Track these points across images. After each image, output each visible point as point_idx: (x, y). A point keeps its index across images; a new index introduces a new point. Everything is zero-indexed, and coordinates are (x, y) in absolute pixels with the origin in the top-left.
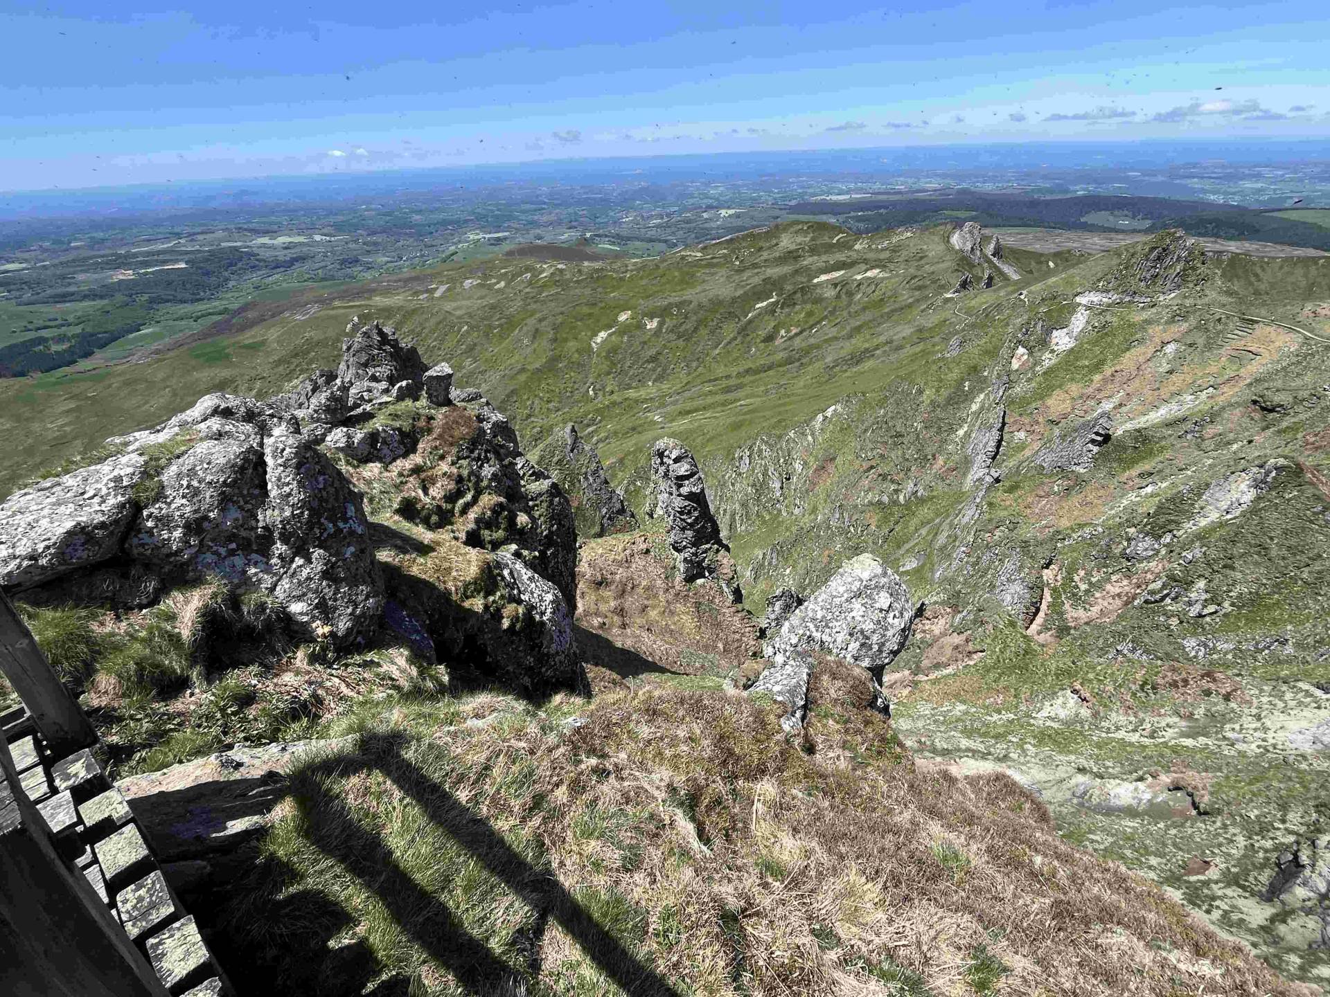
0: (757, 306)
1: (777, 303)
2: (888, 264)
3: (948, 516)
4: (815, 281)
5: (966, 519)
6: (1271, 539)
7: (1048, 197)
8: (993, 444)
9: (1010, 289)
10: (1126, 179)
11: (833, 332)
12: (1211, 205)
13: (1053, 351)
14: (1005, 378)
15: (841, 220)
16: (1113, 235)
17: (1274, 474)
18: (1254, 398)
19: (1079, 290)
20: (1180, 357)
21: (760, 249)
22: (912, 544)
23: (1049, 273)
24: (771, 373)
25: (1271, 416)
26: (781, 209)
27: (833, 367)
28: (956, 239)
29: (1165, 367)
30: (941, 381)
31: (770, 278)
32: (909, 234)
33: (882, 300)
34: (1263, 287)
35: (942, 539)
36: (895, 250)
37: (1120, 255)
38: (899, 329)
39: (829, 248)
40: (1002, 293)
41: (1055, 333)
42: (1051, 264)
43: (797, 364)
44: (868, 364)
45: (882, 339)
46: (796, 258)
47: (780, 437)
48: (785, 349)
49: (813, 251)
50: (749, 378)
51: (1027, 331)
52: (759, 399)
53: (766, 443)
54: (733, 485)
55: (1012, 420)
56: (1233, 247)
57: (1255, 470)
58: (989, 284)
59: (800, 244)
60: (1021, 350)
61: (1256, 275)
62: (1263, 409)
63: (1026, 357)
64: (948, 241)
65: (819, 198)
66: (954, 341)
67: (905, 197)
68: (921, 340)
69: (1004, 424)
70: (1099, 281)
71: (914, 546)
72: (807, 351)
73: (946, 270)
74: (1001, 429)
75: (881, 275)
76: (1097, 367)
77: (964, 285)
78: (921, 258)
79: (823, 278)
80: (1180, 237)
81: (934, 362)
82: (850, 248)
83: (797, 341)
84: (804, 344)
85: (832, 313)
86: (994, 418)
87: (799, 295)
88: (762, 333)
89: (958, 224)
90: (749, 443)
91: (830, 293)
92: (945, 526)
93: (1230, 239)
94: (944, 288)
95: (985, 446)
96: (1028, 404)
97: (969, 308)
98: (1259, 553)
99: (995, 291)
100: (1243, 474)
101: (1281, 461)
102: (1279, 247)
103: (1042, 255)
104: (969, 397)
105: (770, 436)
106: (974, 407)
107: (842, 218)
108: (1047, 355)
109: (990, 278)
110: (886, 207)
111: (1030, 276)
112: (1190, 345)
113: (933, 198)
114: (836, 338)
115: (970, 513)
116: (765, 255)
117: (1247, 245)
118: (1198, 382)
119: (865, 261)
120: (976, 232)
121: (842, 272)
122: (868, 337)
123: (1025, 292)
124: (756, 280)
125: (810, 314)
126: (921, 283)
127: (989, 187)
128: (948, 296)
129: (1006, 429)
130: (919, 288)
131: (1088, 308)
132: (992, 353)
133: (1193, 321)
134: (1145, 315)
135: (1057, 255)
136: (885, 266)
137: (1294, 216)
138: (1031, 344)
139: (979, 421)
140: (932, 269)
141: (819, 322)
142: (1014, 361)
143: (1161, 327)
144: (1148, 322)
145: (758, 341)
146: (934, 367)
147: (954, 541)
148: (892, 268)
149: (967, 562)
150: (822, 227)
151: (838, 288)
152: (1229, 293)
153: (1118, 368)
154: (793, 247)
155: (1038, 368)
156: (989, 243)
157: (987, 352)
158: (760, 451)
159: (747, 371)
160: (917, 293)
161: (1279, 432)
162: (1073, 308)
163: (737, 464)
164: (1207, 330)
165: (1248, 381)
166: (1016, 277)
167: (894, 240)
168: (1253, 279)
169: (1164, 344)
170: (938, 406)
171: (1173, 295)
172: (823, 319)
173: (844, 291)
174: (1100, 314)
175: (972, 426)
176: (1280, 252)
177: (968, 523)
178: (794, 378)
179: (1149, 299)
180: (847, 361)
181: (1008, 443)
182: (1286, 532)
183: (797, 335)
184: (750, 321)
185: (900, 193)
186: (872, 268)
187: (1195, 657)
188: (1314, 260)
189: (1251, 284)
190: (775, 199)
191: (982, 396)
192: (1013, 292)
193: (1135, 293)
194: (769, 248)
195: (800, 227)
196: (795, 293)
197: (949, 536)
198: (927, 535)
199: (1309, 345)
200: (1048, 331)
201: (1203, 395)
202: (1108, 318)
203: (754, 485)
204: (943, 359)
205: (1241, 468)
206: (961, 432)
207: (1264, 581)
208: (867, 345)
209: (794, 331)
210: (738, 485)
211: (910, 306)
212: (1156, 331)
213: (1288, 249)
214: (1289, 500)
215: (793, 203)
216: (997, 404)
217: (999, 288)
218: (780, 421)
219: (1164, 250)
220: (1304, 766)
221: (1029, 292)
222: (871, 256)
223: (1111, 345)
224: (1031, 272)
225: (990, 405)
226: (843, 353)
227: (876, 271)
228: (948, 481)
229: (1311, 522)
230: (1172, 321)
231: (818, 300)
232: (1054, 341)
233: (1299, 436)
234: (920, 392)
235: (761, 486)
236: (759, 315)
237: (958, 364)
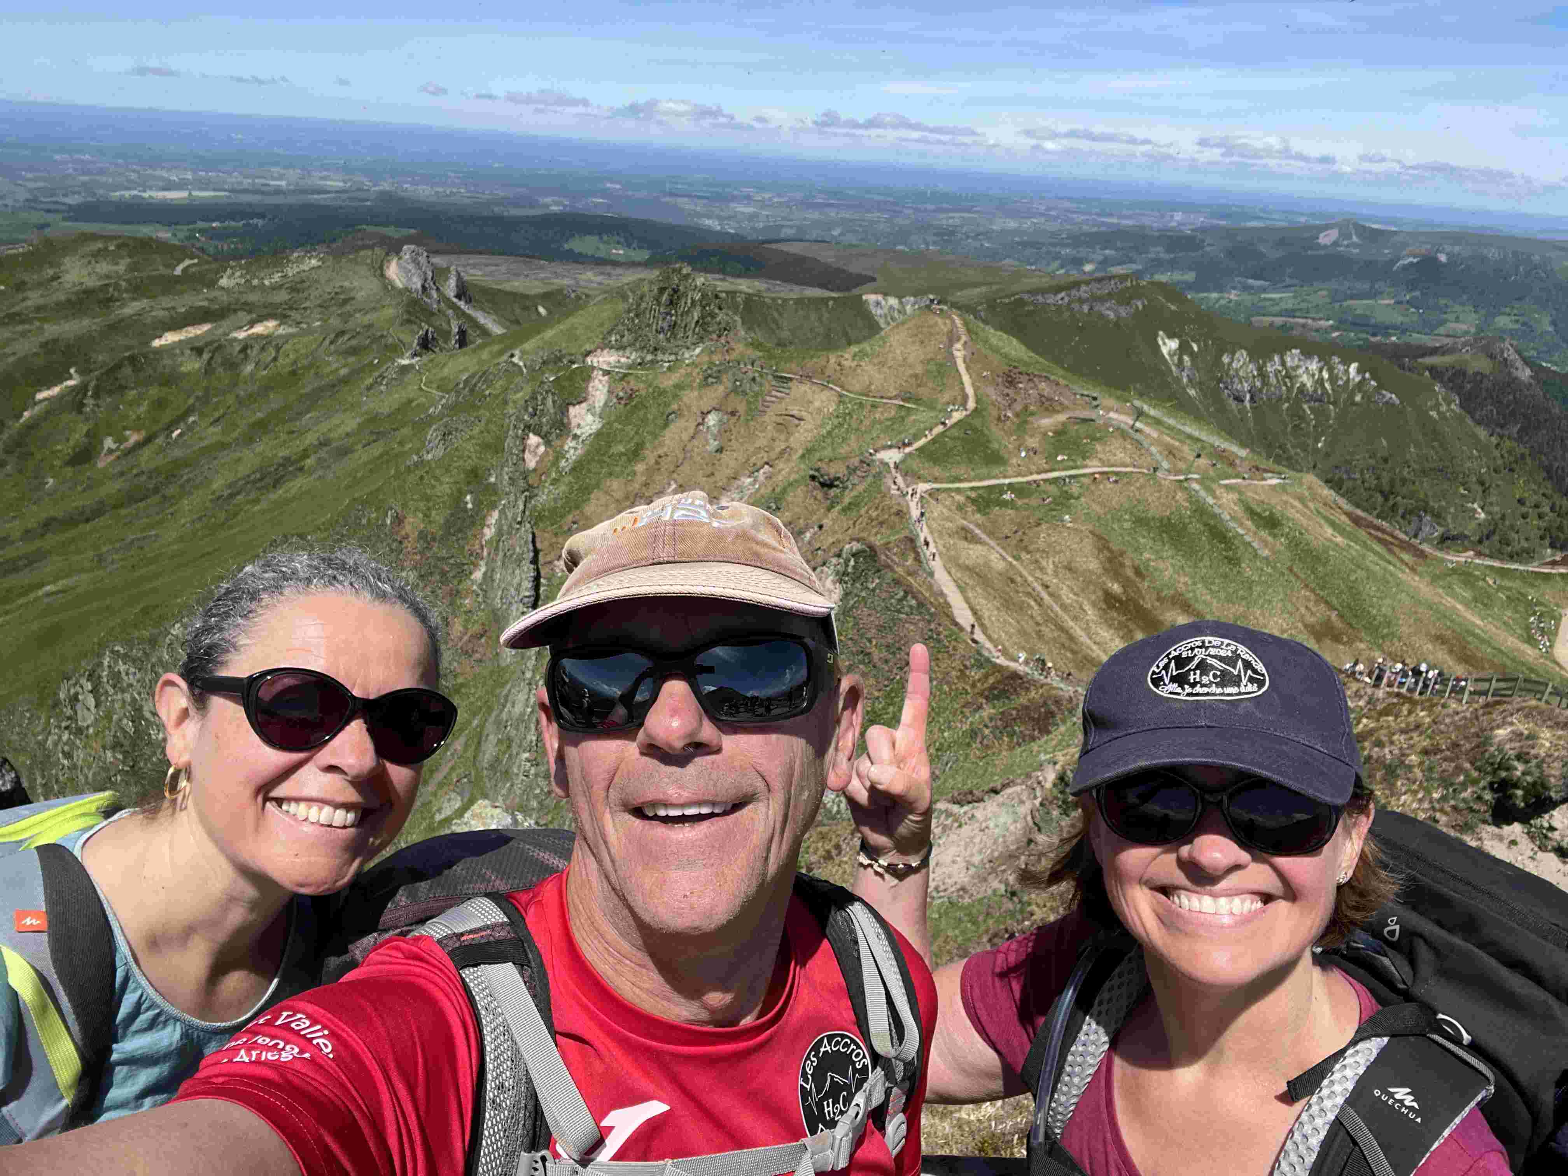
0: (40, 396)
1: (82, 389)
2: (289, 313)
3: (490, 710)
4: (156, 343)
5: (518, 709)
6: (870, 641)
7: (514, 212)
8: (528, 584)
9: (496, 348)
10: (604, 193)
11: (213, 434)
12: (709, 232)
13: (576, 437)
14: (522, 483)
15: (181, 235)
16: (608, 269)
17: (852, 563)
18: (812, 472)
19: (588, 347)
20: (724, 430)
21: (20, 286)
22: (444, 771)
23: (542, 324)
24: (100, 522)
25: (833, 492)
26: (48, 211)
27: (232, 496)
28: (393, 271)
29: (713, 444)
30: (428, 499)
31: (55, 341)
32: (314, 262)
33: (293, 373)
34: (785, 334)
35: (490, 750)
36: (297, 287)
37: (625, 298)
38: (335, 421)
39: (170, 285)
40: (485, 355)
41: (573, 411)
42: (541, 310)
43: (156, 498)
44: (296, 485)
45: (311, 438)
46: (107, 302)
47: (153, 642)
48: (122, 474)
49: (138, 290)
50: (51, 540)
51: (535, 410)
52: (84, 576)
53: (126, 658)
54: (68, 755)
55: (546, 543)
56: (744, 285)
57: (834, 560)
58: (463, 341)
59: (108, 277)
60: (533, 439)
61: (775, 321)
62: (823, 485)
63: (542, 449)
64: (382, 275)
65: (127, 194)
66: (432, 434)
67: (291, 200)
68: (379, 435)
69: (536, 552)
70: (610, 333)
71: (449, 774)
72: (171, 473)
73: (391, 321)
74: (535, 561)
75: (281, 331)
76: (635, 454)
77: (426, 344)
78: (346, 301)
79: (170, 338)
80: (687, 276)
81: (409, 469)
82: (212, 284)
83: (146, 453)
84: (160, 461)
85: (205, 400)
86: (520, 545)
87: (127, 371)
88: (64, 449)
89: (394, 248)
90: (86, 665)
91: (191, 365)
92: (490, 727)
93: (739, 276)
94: (396, 349)
95: (518, 590)
96: (562, 517)
97: (442, 379)
98: (862, 662)
99: (474, 351)
100: (825, 569)
101: (856, 546)
102: (789, 287)
103: (526, 297)
104: (476, 519)
105: (129, 643)
106: (489, 533)
107: (183, 231)
108: (570, 444)
109: (462, 333)
110: (262, 216)
111: (516, 327)
112: (733, 413)
113: (339, 203)
114: (222, 446)
115: (522, 697)
116: (34, 298)
117: (757, 283)
118: (753, 460)
119: (248, 307)
120: (422, 260)
121: (206, 327)
122: (283, 436)
123: (517, 352)
124: (26, 347)
125: (160, 404)
126: (354, 342)
127: (424, 192)
128: (405, 362)
129: (541, 557)
130: (354, 351)
131: (606, 373)
132: (496, 447)
133: (727, 381)
134: (674, 378)
135: (546, 297)
136: (286, 316)
137: (794, 248)
138: (545, 429)
139: (501, 554)
140: (366, 320)
141: (182, 417)
142: (527, 455)
143: (696, 393)
144: (679, 387)
145: (57, 463)
146: (412, 478)
147: (509, 747)
148: (298, 318)
149: (536, 775)
150: (145, 245)
151: (206, 356)
152: (757, 346)
153: (660, 452)
154: (92, 282)
155: (563, 463)
156: (447, 279)
157: (486, 446)
158: (116, 677)
159: (48, 525)
160: (351, 359)
161: (844, 510)
162: (586, 374)
163: (69, 712)
164: (744, 393)
165: (800, 452)
166: (497, 330)
167: (291, 271)
168: (774, 326)
169: (705, 414)
170: (434, 539)
171: (698, 350)
172: (189, 411)
173: (218, 359)
174: (622, 379)
175: (491, 561)
176: (791, 292)
177: (523, 714)
178: (151, 526)
179: (673, 357)
180: (254, 482)
181: (549, 580)
182: (881, 628)
183: (139, 445)
184: (31, 427)
185: (278, 191)
186: (261, 319)
187: (838, 812)
188: (825, 301)
189: (773, 332)
190: (30, 191)
191: (495, 514)
192: (501, 353)
193: (656, 349)
194: (40, 285)
195: (100, 245)
196: (118, 366)
197: (500, 741)
198: (465, 750)
199: (844, 403)
200: (563, 408)
201: (761, 475)
202: (633, 384)
203: (116, 746)
204: (421, 463)
205: (819, 560)
206: (478, 575)
207: (876, 694)
208: (283, 453)
209: (134, 438)
210: (79, 755)
211: (345, 381)
212: (690, 397)
213: (797, 288)
214: (873, 590)
215: (73, 200)
216: (520, 523)
217: (481, 347)
218: (145, 611)
219: (675, 291)
220: (967, 901)
221: (523, 352)
222: (252, 297)
223: (644, 421)
224: (517, 322)
225: (510, 526)
226: (243, 470)
227: (271, 324)
228: (477, 656)
229: (899, 612)
230: (706, 382)
231: (171, 379)
232: (574, 421)
233: (863, 511)
234: (399, 520)
235: (134, 745)
236: (48, 412)
237: (447, 470)
